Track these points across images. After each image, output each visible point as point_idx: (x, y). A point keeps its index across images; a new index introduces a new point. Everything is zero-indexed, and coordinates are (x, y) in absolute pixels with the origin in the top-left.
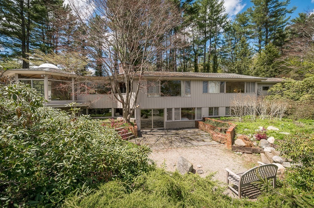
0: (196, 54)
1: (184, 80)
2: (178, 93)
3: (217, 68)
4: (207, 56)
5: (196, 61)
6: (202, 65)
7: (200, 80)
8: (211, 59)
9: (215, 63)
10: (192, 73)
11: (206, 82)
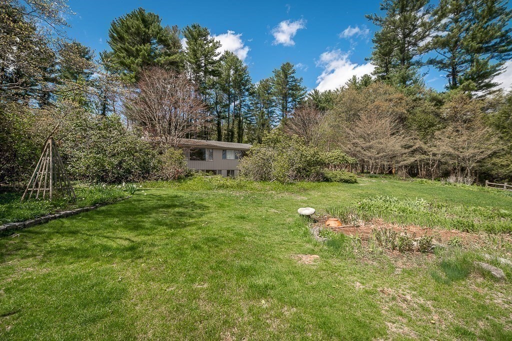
0: (219, 116)
1: (208, 148)
2: (203, 159)
3: (242, 134)
4: (231, 119)
5: (219, 124)
6: (225, 130)
7: (220, 149)
8: (236, 122)
9: (240, 128)
10: (214, 143)
11: (224, 150)
